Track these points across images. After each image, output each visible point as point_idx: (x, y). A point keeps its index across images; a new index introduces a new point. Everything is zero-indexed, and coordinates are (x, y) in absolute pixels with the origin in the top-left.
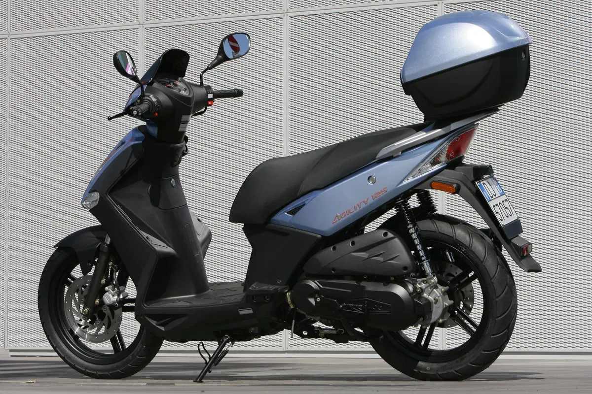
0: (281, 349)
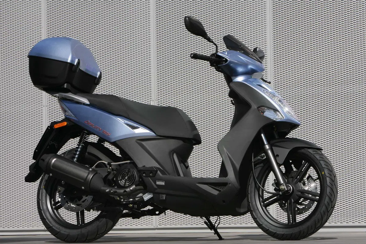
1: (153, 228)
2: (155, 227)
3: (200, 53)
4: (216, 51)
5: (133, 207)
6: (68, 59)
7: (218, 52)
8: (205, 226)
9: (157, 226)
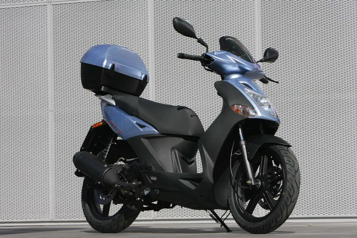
0: (151, 219)
1: (152, 219)
2: (153, 219)
3: (188, 53)
4: (206, 51)
5: (140, 200)
6: (102, 65)
7: (208, 52)
8: (210, 218)
9: (155, 218)
